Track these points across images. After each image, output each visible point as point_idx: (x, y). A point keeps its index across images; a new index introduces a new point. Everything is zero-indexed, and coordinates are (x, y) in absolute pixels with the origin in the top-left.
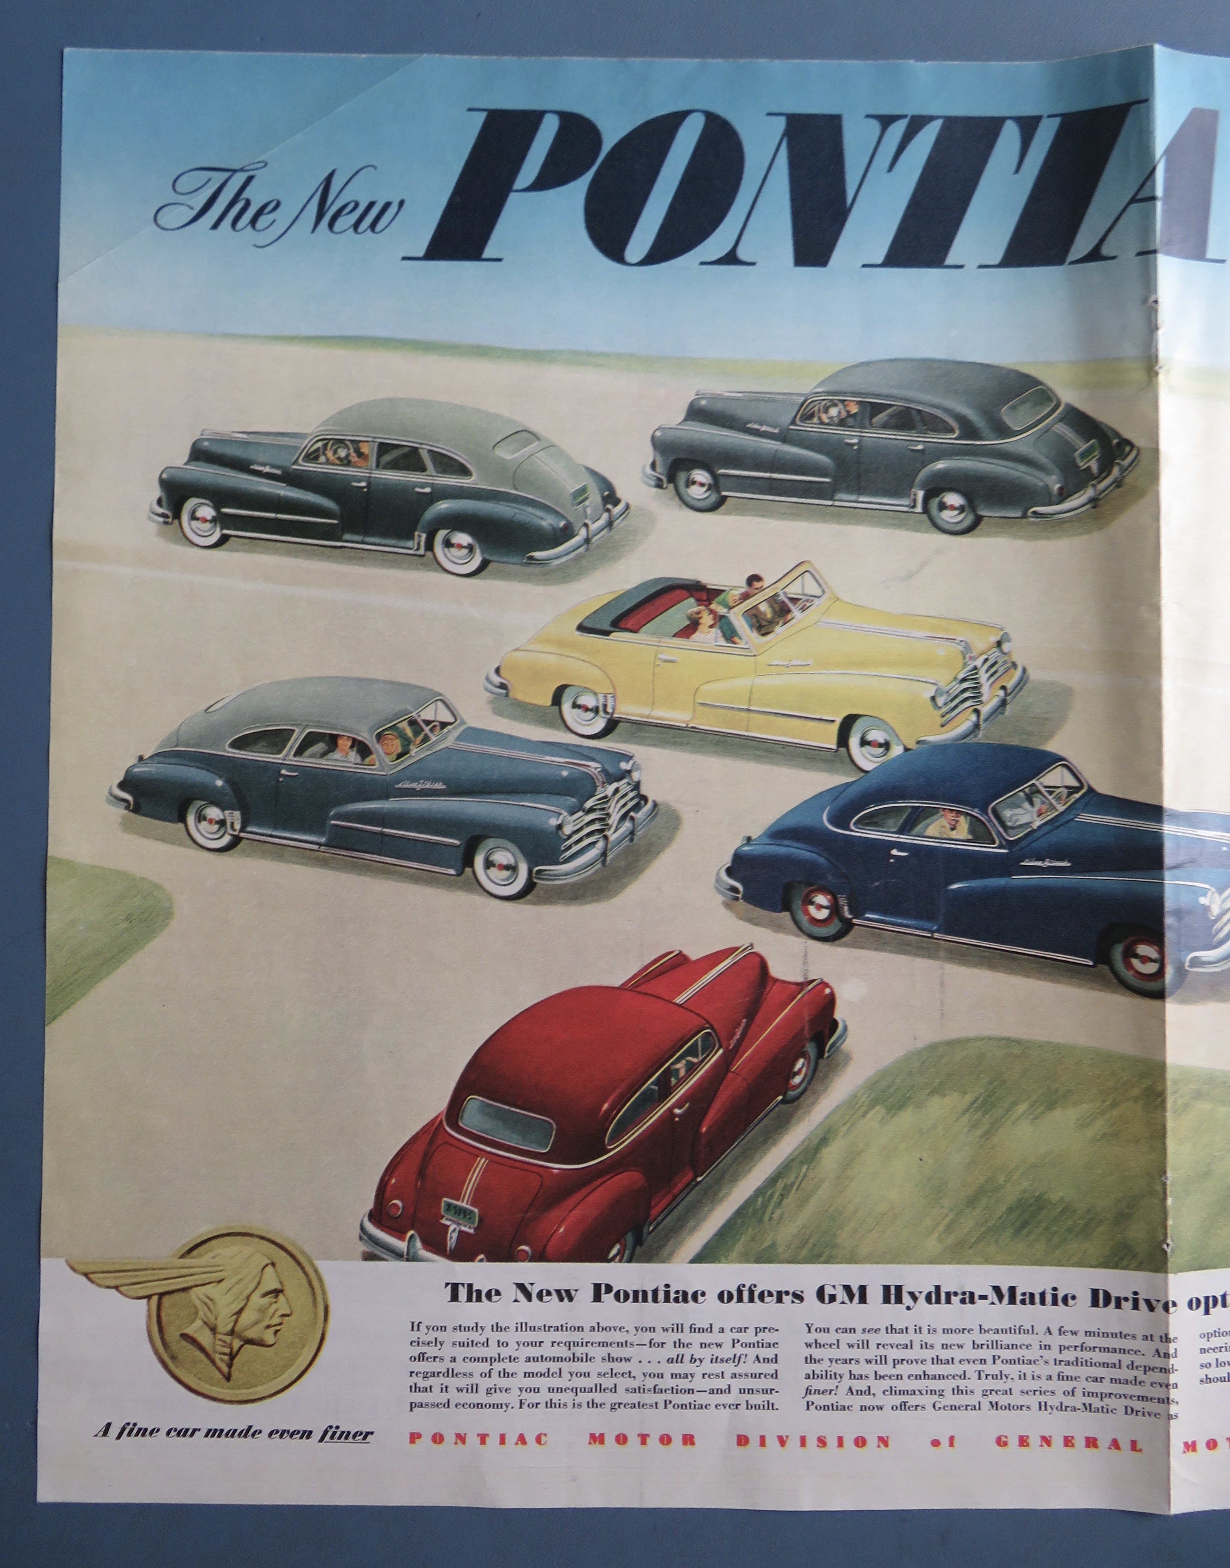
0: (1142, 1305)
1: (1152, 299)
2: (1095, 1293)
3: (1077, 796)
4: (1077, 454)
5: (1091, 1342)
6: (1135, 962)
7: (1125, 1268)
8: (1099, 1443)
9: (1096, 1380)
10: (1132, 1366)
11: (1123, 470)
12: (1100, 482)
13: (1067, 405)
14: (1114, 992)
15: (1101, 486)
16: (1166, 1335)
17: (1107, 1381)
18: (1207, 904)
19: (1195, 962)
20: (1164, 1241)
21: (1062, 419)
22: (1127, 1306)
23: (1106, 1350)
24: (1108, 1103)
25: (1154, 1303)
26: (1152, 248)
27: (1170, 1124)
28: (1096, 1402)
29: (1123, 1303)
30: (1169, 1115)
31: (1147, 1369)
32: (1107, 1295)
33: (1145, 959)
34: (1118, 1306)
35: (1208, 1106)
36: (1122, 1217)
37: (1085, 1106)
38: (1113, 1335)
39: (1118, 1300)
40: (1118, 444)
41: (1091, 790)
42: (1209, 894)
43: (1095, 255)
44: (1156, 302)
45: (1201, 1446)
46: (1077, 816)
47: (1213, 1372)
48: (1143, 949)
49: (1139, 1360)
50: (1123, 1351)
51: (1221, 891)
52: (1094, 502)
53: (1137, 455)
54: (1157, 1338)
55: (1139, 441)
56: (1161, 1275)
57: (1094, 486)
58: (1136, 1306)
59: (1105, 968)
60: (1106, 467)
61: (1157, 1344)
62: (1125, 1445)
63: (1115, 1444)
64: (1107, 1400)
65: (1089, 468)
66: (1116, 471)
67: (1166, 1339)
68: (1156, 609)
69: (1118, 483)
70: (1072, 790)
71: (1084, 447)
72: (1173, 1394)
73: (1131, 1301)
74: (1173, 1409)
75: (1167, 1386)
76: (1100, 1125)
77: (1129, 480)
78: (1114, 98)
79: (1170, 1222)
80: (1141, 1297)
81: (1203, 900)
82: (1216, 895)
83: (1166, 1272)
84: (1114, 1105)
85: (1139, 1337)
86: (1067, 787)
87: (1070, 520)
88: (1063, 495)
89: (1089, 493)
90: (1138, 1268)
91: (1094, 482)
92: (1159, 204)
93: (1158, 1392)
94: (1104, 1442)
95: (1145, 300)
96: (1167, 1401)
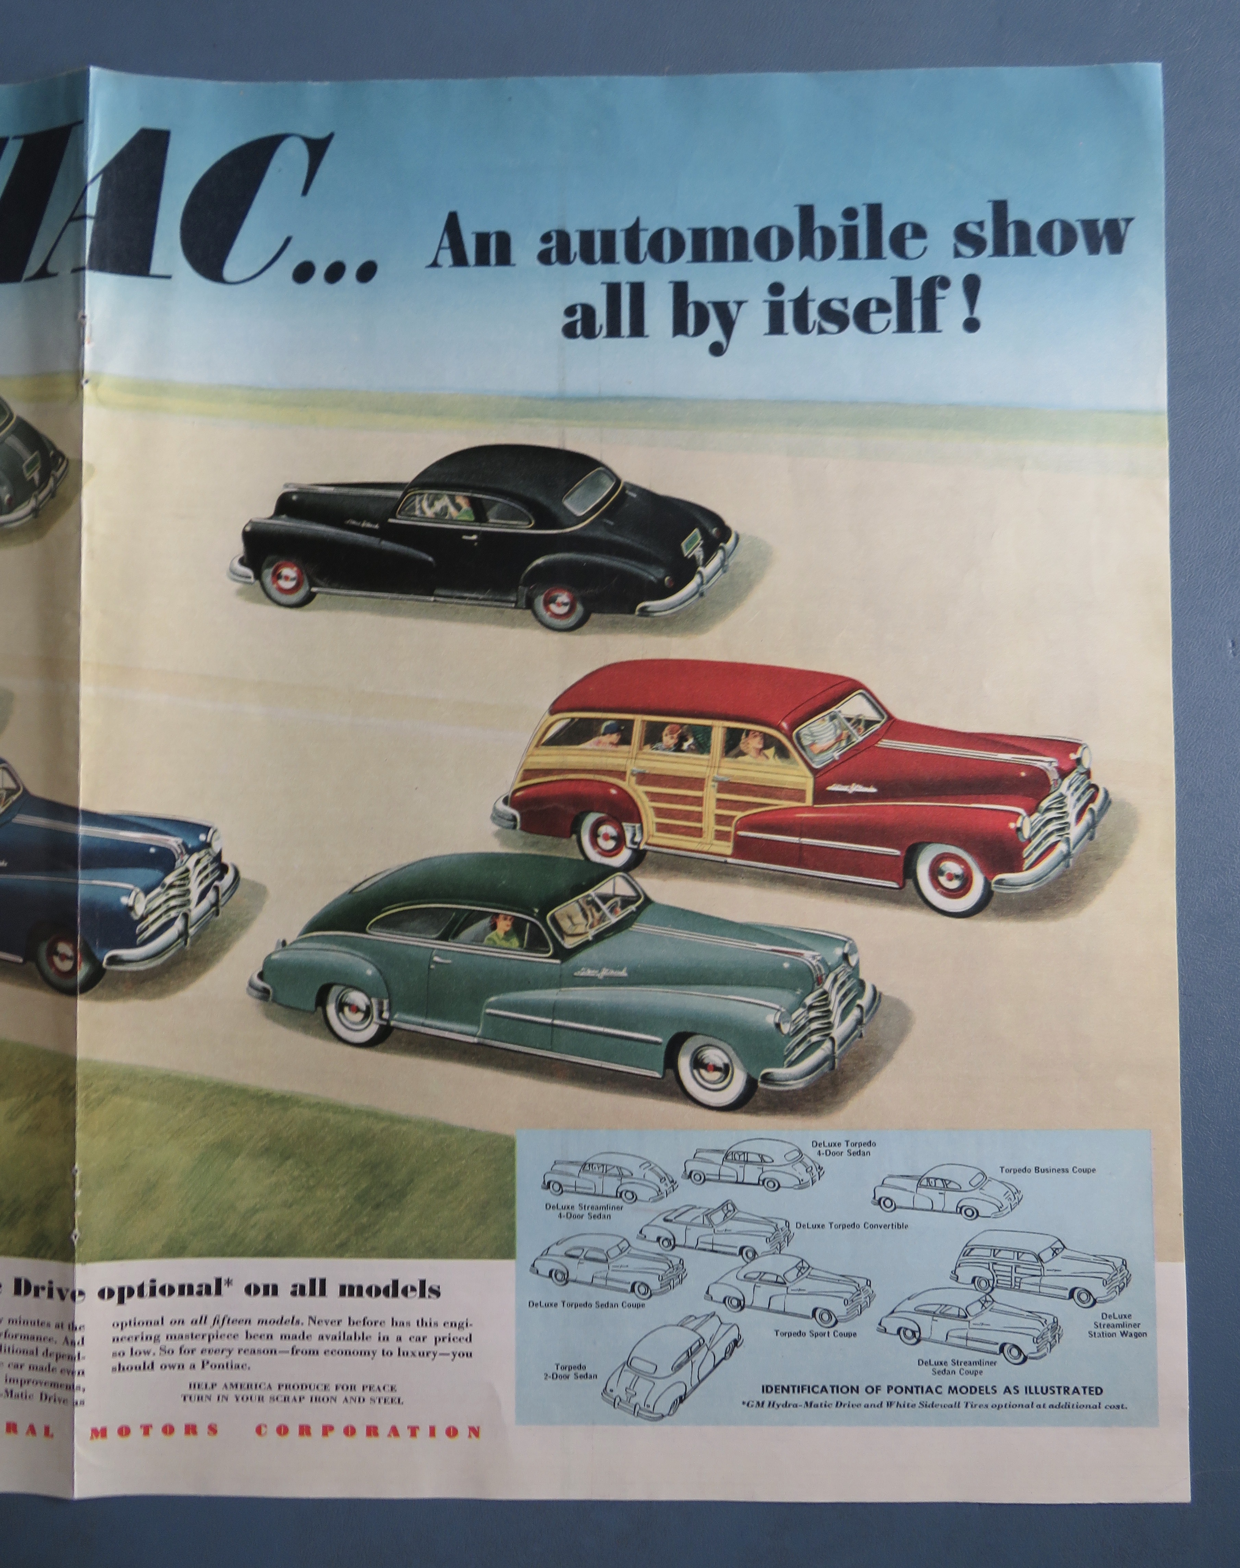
0: (56, 1293)
1: (80, 316)
2: (18, 1282)
3: (15, 797)
4: (24, 466)
5: (14, 1329)
6: (56, 960)
7: (43, 1257)
8: (18, 1428)
9: (16, 1366)
10: (46, 1353)
11: (56, 481)
12: (40, 493)
13: (18, 418)
14: (39, 988)
15: (41, 496)
16: (73, 1324)
17: (26, 1368)
18: (131, 903)
19: (113, 960)
20: (72, 1232)
21: (14, 432)
22: (44, 1294)
23: (25, 1337)
24: (33, 1096)
25: (64, 1292)
26: (81, 265)
27: (80, 1118)
28: (17, 1389)
29: (41, 1292)
30: (79, 1108)
31: (58, 1357)
32: (28, 1284)
33: (64, 957)
34: (37, 1294)
35: (127, 1101)
36: (41, 1208)
37: (13, 1100)
38: (33, 1323)
39: (37, 1290)
40: (54, 456)
41: (25, 791)
42: (133, 894)
43: (43, 273)
44: (84, 317)
45: (112, 1433)
46: (14, 817)
47: (126, 1361)
48: (64, 948)
49: (53, 1348)
50: (39, 1339)
51: (147, 892)
52: (35, 511)
53: (67, 465)
54: (66, 1327)
55: (69, 454)
56: (69, 1265)
57: (36, 497)
58: (50, 1295)
59: (32, 965)
60: (45, 478)
61: (65, 1332)
62: (40, 1430)
63: (32, 1430)
64: (25, 1387)
65: (33, 479)
66: (51, 482)
67: (73, 1328)
68: (77, 616)
69: (53, 494)
70: (10, 792)
71: (30, 458)
72: (78, 1381)
73: (47, 1290)
74: (78, 1396)
75: (73, 1373)
76: (24, 1119)
77: (60, 491)
78: (61, 121)
79: (78, 1213)
80: (55, 1286)
81: (125, 900)
82: (141, 895)
83: (74, 1262)
84: (37, 1099)
85: (53, 1325)
86: (7, 789)
87: (17, 529)
88: (12, 506)
89: (32, 503)
90: (53, 1257)
91: (36, 492)
92: (90, 224)
93: (65, 1379)
94: (22, 1428)
95: (76, 316)
96: (71, 1388)
